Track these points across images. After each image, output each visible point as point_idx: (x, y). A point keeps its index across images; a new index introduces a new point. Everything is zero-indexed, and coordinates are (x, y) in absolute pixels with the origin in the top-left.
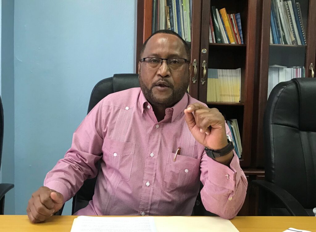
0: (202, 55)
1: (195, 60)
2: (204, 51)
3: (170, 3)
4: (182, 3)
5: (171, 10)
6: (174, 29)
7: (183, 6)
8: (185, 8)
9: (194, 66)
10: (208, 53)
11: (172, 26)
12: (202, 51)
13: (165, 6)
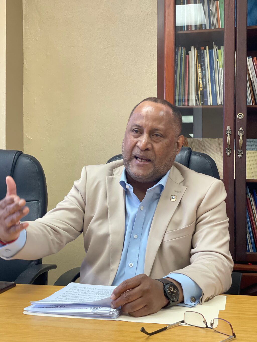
0: (237, 121)
1: (228, 127)
2: (240, 116)
3: (202, 60)
4: (217, 59)
5: (203, 68)
6: (206, 91)
7: (217, 62)
8: (221, 64)
9: (227, 135)
10: (245, 118)
11: (204, 87)
12: (238, 116)
13: (196, 63)
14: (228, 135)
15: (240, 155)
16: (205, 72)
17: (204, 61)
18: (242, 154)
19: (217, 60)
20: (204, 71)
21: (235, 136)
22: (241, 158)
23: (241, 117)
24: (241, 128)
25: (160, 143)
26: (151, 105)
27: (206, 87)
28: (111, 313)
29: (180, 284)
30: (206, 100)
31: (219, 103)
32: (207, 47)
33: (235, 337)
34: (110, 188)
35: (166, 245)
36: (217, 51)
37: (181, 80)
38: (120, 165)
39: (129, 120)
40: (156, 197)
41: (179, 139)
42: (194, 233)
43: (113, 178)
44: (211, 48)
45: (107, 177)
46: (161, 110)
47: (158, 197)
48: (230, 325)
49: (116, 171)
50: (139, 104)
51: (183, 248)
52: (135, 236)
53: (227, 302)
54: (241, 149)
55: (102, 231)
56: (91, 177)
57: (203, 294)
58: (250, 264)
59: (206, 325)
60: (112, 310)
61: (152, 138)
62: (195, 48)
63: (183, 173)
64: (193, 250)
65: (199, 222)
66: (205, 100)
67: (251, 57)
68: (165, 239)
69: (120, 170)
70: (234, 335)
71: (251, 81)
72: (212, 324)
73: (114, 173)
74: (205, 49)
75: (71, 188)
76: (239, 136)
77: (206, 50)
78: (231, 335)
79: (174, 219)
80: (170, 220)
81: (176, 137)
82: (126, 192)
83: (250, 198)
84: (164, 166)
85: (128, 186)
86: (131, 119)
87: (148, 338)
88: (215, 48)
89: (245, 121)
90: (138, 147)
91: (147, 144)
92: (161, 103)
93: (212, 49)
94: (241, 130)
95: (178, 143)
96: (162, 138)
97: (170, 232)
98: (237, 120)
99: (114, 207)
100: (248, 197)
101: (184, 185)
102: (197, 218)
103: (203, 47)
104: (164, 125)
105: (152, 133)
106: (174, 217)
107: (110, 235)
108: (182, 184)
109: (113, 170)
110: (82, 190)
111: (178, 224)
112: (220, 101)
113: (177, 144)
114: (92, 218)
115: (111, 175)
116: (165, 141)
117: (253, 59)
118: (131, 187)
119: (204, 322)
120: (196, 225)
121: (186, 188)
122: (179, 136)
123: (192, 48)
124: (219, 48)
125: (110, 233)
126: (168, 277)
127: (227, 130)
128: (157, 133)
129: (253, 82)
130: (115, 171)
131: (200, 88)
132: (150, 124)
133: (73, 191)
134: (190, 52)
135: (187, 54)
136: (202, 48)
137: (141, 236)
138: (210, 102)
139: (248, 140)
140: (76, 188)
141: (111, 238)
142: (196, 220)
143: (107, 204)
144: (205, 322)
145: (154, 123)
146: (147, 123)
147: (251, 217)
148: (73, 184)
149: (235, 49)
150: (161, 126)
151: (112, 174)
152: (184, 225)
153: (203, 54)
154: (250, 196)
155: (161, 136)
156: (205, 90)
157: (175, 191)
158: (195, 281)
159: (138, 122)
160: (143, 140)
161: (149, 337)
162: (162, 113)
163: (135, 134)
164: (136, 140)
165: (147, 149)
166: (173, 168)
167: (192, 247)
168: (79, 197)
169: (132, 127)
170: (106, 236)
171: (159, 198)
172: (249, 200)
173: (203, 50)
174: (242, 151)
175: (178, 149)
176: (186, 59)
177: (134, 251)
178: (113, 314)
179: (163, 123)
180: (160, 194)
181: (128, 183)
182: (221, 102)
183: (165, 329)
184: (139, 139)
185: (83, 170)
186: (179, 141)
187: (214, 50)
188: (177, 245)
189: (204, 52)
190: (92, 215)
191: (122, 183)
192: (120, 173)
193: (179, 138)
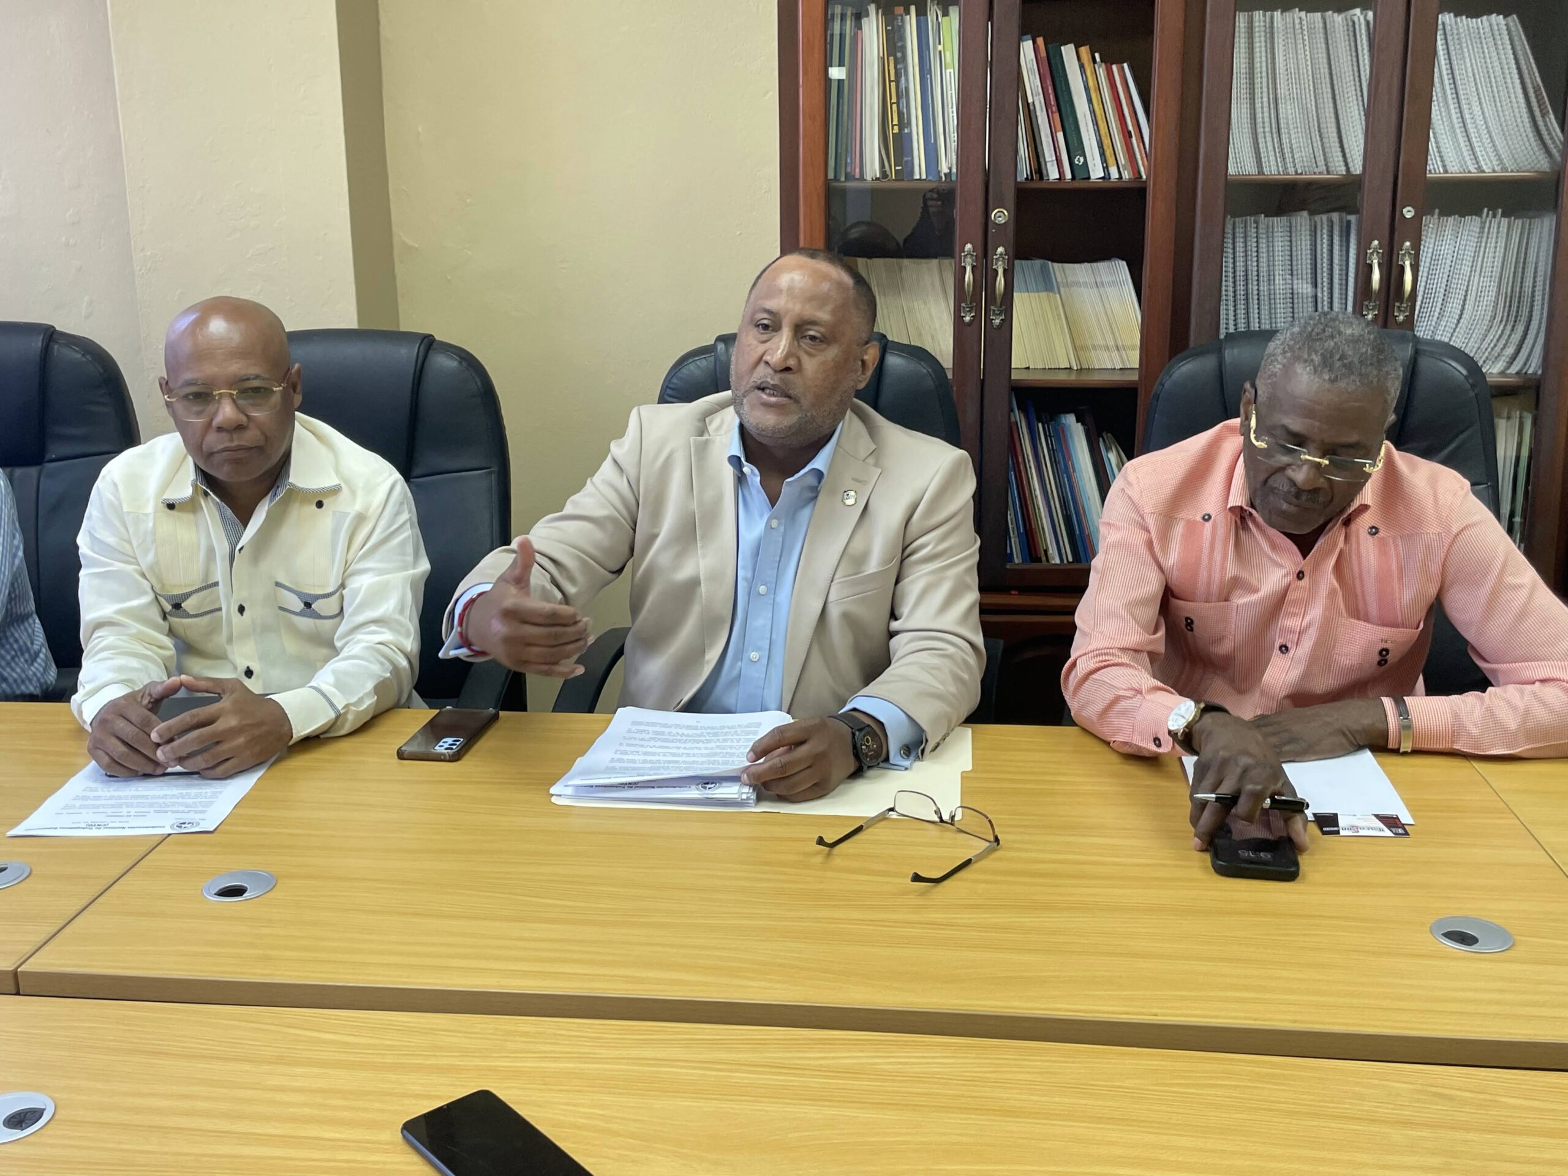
0: (992, 230)
1: (969, 247)
2: (1000, 214)
3: (899, 44)
4: (940, 43)
5: (901, 69)
6: (910, 134)
7: (940, 52)
8: (949, 60)
9: (964, 268)
10: (1012, 221)
11: (904, 122)
12: (993, 216)
13: (881, 55)
14: (969, 269)
15: (997, 322)
16: (907, 80)
17: (903, 49)
18: (1003, 317)
19: (940, 48)
20: (903, 78)
21: (984, 273)
22: (1000, 327)
23: (1001, 220)
24: (1000, 250)
25: (820, 358)
26: (801, 267)
27: (909, 123)
28: (744, 796)
29: (881, 724)
30: (909, 159)
31: (945, 169)
32: (913, 9)
33: (998, 844)
34: (701, 468)
35: (834, 612)
36: (940, 20)
37: (841, 101)
38: (722, 406)
39: (747, 301)
40: (811, 495)
41: (866, 353)
42: (897, 582)
43: (707, 442)
44: (922, 13)
45: (692, 439)
46: (825, 277)
47: (813, 494)
48: (990, 821)
49: (715, 422)
50: (774, 262)
51: (873, 616)
52: (762, 589)
53: (974, 748)
54: (1001, 306)
55: (684, 573)
56: (653, 435)
57: (927, 741)
58: (1013, 592)
59: (941, 817)
60: (746, 789)
61: (802, 344)
62: (880, 11)
63: (872, 430)
64: (895, 625)
65: (909, 556)
66: (905, 159)
67: (1029, 36)
68: (831, 598)
69: (722, 422)
70: (997, 840)
71: (1027, 105)
72: (952, 818)
73: (711, 428)
74: (908, 12)
75: (605, 459)
76: (996, 271)
77: (908, 17)
78: (992, 838)
79: (850, 550)
80: (842, 549)
81: (858, 345)
82: (741, 479)
83: (1017, 423)
84: (825, 413)
85: (747, 468)
86: (752, 296)
87: (829, 855)
88: (933, 11)
89: (1011, 228)
90: (767, 363)
91: (787, 357)
92: (825, 260)
93: (926, 15)
94: (1001, 254)
95: (863, 362)
96: (824, 346)
97: (845, 581)
98: (990, 225)
99: (712, 516)
100: (1013, 419)
101: (876, 465)
102: (906, 544)
103: (902, 8)
104: (833, 312)
105: (800, 329)
106: (852, 545)
107: (702, 585)
108: (871, 461)
109: (707, 420)
110: (631, 471)
111: (860, 560)
112: (947, 163)
113: (860, 363)
114: (656, 536)
115: (702, 435)
116: (832, 353)
117: (1034, 43)
118: (756, 471)
119: (935, 812)
120: (902, 561)
121: (880, 470)
122: (867, 343)
123: (872, 8)
124: (946, 14)
125: (702, 578)
126: (855, 710)
127: (965, 256)
128: (812, 333)
129: (1032, 108)
130: (711, 422)
131: (893, 126)
132: (798, 308)
133: (607, 466)
134: (864, 21)
135: (859, 27)
136: (899, 10)
137: (774, 589)
138: (920, 170)
139: (1017, 262)
140: (615, 462)
141: (703, 588)
142: (904, 550)
143: (695, 506)
144: (938, 812)
145: (807, 306)
146: (790, 306)
147: (1020, 471)
148: (609, 450)
149: (990, 17)
150: (824, 315)
151: (702, 431)
152: (873, 566)
153: (901, 29)
154: (1018, 416)
155: (821, 341)
156: (906, 131)
157: (854, 479)
158: (910, 714)
159: (772, 304)
160: (780, 345)
161: (830, 851)
162: (826, 286)
163: (762, 334)
164: (761, 348)
165: (788, 369)
166: (850, 418)
167: (894, 616)
168: (623, 486)
169: (754, 314)
170: (693, 584)
171: (816, 497)
172: (1014, 429)
173: (902, 15)
174: (1001, 311)
175: (863, 376)
176: (855, 39)
177: (760, 622)
178: (748, 798)
179: (829, 308)
180: (817, 487)
181: (747, 461)
182: (950, 169)
183: (859, 830)
184: (768, 345)
185: (634, 411)
186: (866, 357)
187: (931, 18)
188: (860, 611)
189: (903, 21)
190: (656, 531)
191: (735, 461)
192: (725, 427)
193: (867, 349)
